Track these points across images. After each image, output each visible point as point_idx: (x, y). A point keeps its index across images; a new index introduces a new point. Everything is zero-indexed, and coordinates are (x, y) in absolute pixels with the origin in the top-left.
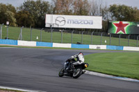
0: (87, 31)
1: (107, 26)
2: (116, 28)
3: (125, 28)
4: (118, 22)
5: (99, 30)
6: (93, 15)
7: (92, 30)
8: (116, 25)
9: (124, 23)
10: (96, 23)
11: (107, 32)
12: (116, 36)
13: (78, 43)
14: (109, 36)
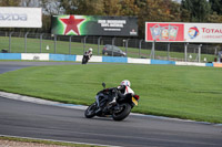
0: (17, 31)
1: (50, 23)
2: (65, 26)
3: (79, 26)
4: (68, 17)
5: (36, 30)
6: (28, 6)
7: (26, 30)
8: (65, 21)
9: (77, 17)
10: (33, 18)
11: (50, 32)
12: (65, 38)
13: (4, 51)
14: (53, 39)
